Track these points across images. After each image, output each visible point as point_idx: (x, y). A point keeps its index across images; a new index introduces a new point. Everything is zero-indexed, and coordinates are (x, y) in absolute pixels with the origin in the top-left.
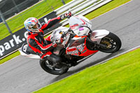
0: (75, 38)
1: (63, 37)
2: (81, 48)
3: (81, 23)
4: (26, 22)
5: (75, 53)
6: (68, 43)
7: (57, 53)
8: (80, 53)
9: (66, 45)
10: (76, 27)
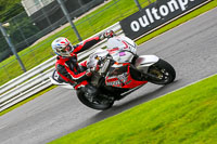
0: (115, 66)
1: (99, 63)
2: (123, 77)
3: (122, 46)
4: (54, 44)
5: (116, 84)
6: (107, 70)
7: (95, 83)
8: (123, 84)
9: (105, 74)
10: (116, 52)
